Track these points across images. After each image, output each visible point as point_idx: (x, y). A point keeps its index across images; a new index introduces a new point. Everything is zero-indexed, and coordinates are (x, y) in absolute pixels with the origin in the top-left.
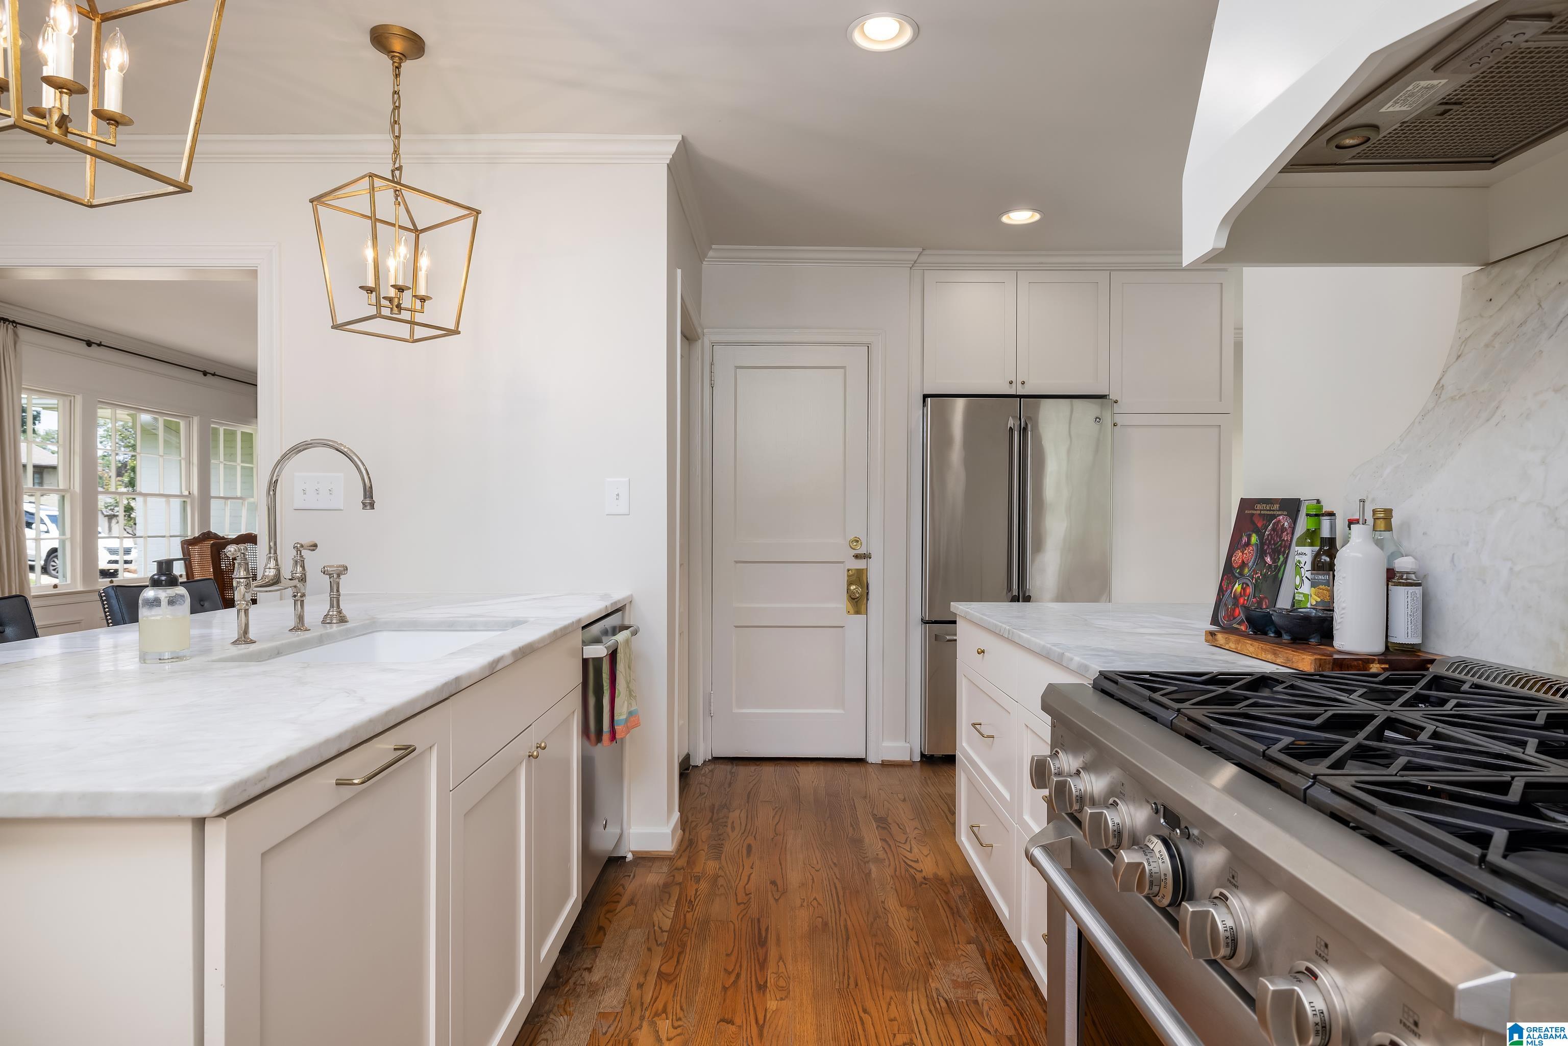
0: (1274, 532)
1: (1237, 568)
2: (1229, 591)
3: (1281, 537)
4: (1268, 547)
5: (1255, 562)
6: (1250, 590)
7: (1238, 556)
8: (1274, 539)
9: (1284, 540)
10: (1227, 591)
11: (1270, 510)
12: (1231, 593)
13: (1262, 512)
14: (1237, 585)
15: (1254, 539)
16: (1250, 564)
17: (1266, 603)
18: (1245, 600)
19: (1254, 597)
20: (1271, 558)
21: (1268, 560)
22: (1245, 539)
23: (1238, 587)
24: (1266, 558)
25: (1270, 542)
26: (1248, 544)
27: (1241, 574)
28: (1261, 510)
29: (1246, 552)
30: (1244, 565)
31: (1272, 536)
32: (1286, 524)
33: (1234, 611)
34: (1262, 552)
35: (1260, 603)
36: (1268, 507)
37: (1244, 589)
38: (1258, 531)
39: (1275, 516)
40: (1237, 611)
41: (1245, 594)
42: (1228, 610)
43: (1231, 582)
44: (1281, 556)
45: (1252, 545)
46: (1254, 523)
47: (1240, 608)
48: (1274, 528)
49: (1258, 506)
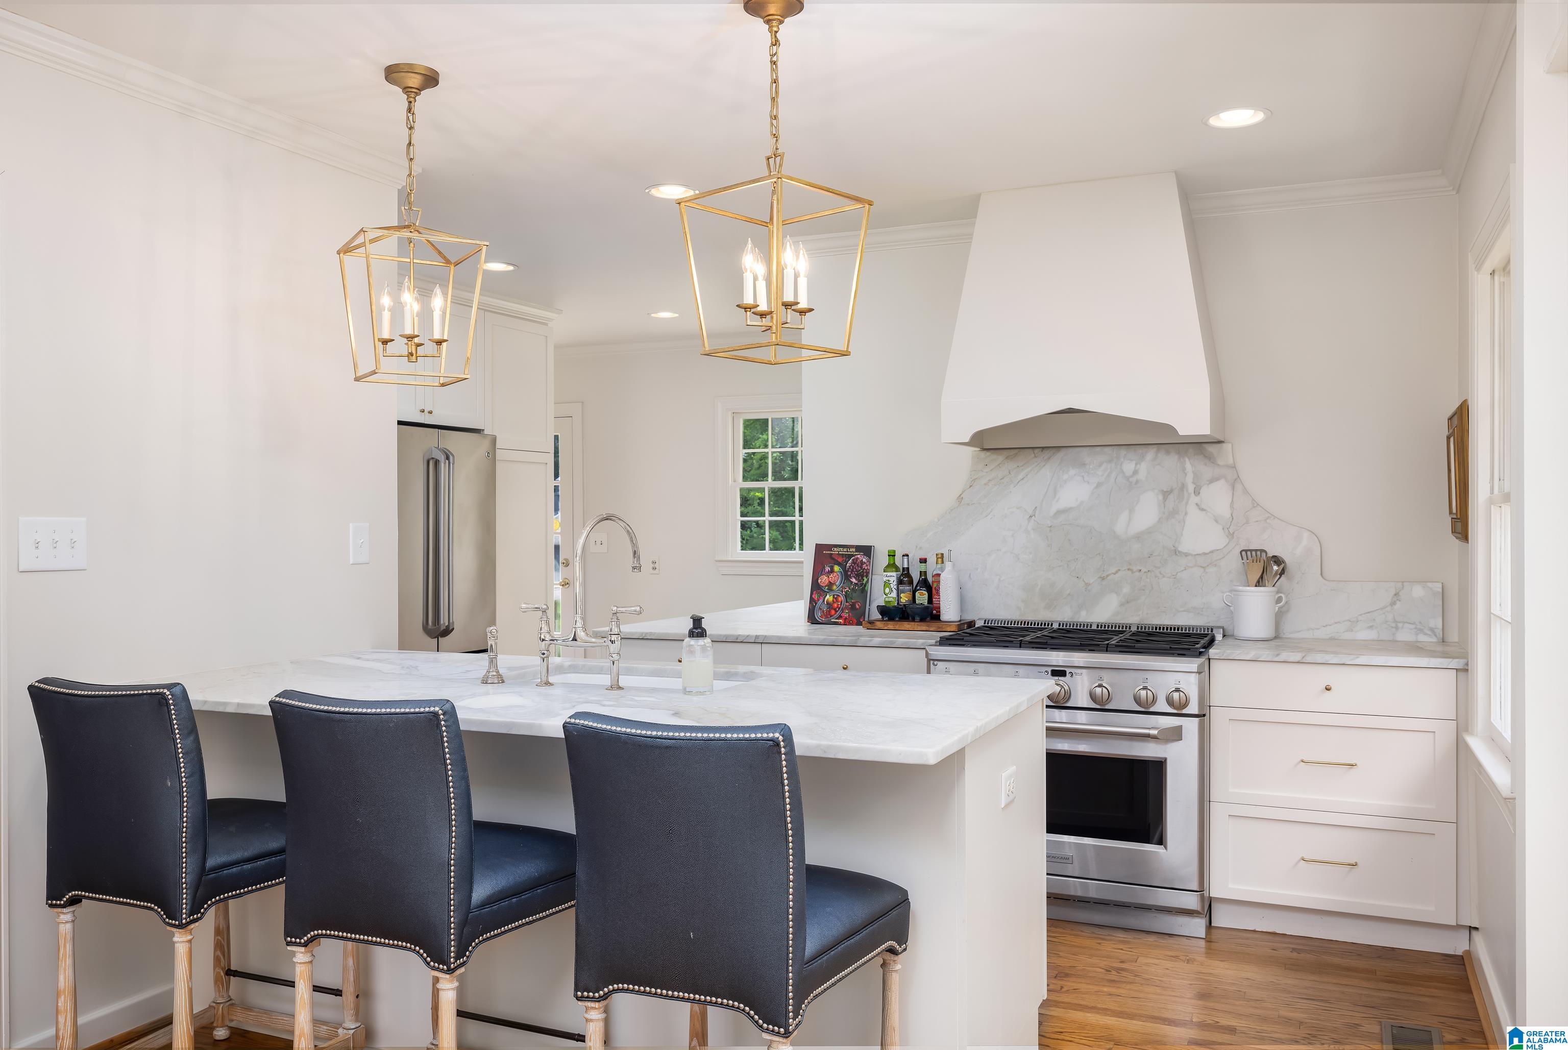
0: (855, 565)
1: (826, 586)
2: (821, 601)
3: (861, 567)
4: (852, 573)
5: (842, 581)
6: (842, 598)
7: (823, 580)
8: (855, 568)
9: (865, 569)
10: (818, 600)
11: (847, 552)
12: (824, 601)
13: (841, 553)
14: (828, 596)
15: (837, 568)
16: (837, 584)
17: (858, 605)
18: (838, 604)
19: (847, 602)
20: (855, 578)
21: (854, 580)
22: (827, 569)
23: (829, 598)
24: (851, 580)
25: (852, 570)
26: (832, 571)
27: (830, 589)
28: (839, 552)
29: (831, 576)
30: (830, 585)
31: (853, 567)
32: (864, 560)
33: (830, 611)
34: (846, 576)
35: (853, 606)
36: (845, 550)
37: (836, 598)
38: (839, 564)
39: (853, 556)
40: (833, 612)
41: (837, 601)
42: (823, 611)
43: (821, 595)
44: (865, 578)
45: (836, 572)
46: (834, 559)
47: (835, 610)
48: (854, 562)
49: (835, 549)
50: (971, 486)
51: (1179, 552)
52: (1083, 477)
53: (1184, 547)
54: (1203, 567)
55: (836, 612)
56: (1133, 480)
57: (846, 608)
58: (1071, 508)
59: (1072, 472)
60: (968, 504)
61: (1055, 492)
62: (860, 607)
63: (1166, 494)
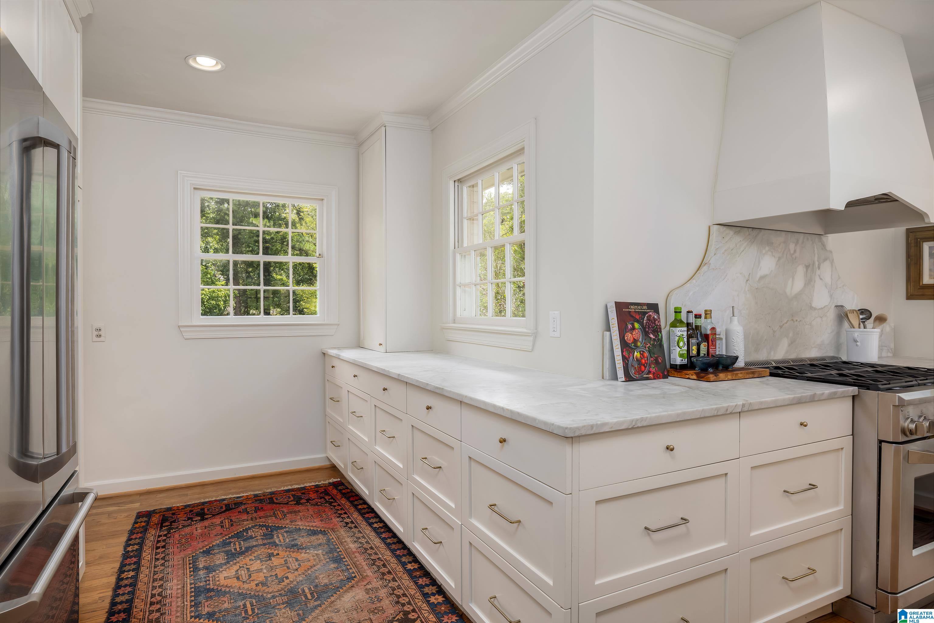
0: (649, 321)
1: (632, 343)
2: (631, 357)
3: (655, 324)
4: (649, 329)
5: (643, 338)
6: (647, 354)
7: (629, 337)
8: (651, 325)
9: (657, 325)
10: (629, 358)
11: (642, 309)
12: (633, 358)
13: (637, 310)
14: (636, 353)
15: (637, 325)
16: (640, 340)
17: (660, 359)
18: (645, 360)
19: (651, 357)
20: (653, 334)
21: (652, 336)
22: (630, 326)
23: (637, 354)
24: (650, 336)
25: (649, 327)
26: (633, 328)
27: (636, 346)
28: (635, 309)
29: (634, 333)
30: (635, 341)
31: (648, 323)
32: (655, 317)
33: (640, 368)
34: (645, 332)
35: (656, 360)
36: (639, 307)
37: (642, 354)
38: (638, 321)
39: (646, 313)
40: (643, 368)
41: (644, 357)
42: (635, 368)
43: (630, 352)
44: (659, 334)
45: (637, 329)
46: (633, 317)
47: (644, 365)
48: (649, 319)
49: (632, 307)
50: (715, 254)
51: (813, 307)
52: (772, 252)
53: (814, 305)
54: (821, 317)
55: (645, 367)
56: (794, 256)
57: (652, 363)
58: (767, 275)
59: (767, 248)
60: (713, 269)
61: (759, 262)
62: (662, 362)
63: (807, 267)
